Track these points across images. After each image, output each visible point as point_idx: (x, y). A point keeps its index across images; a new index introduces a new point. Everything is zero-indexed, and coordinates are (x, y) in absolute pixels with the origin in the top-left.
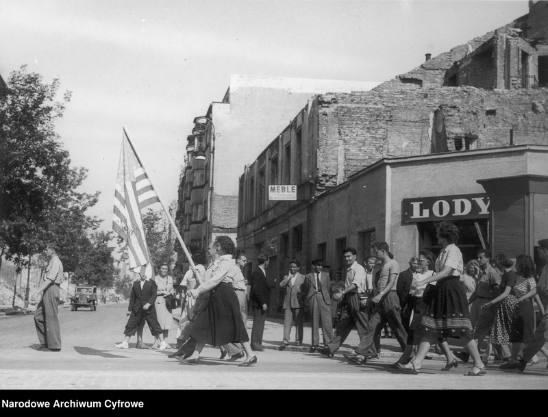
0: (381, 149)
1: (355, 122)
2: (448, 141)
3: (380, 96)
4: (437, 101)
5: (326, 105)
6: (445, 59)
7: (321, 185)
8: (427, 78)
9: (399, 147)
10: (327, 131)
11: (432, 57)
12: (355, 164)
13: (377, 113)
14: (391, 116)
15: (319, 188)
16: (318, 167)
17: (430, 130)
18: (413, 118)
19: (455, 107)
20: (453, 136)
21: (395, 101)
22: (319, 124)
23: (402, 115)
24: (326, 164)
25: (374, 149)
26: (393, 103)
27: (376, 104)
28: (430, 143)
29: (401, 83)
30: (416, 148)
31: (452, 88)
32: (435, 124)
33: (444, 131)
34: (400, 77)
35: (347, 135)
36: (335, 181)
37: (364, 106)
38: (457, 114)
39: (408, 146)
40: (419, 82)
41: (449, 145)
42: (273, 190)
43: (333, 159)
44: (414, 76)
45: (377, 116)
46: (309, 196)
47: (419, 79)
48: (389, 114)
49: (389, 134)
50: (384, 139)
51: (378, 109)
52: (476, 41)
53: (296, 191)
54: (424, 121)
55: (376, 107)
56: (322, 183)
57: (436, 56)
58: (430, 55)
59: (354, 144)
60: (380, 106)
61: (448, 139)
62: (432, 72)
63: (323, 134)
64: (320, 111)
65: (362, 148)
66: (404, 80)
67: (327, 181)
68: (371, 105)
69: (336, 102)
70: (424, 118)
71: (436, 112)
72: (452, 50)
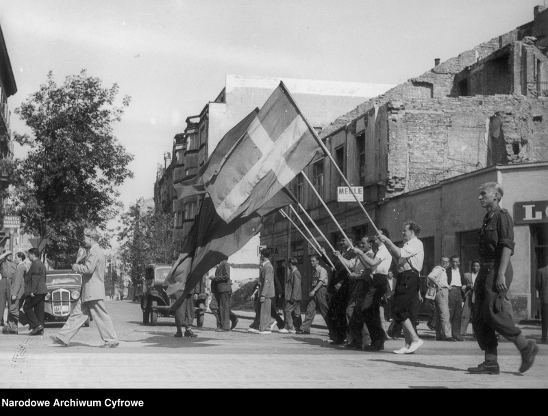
0: (442, 152)
1: (418, 128)
2: (507, 146)
3: (439, 103)
4: (491, 108)
5: (395, 111)
6: (454, 64)
7: (391, 187)
8: (438, 82)
9: (458, 150)
10: (397, 136)
11: (441, 62)
12: (419, 166)
13: (438, 119)
14: (451, 122)
15: (389, 189)
16: (389, 170)
17: (486, 135)
18: (471, 123)
19: (510, 114)
20: (511, 141)
21: (453, 107)
22: (388, 129)
23: (460, 121)
24: (396, 167)
25: (436, 152)
26: (451, 109)
27: (436, 110)
28: (487, 147)
29: (413, 87)
30: (474, 152)
31: (504, 96)
32: (491, 129)
33: (502, 136)
34: (412, 81)
35: (411, 140)
36: (403, 183)
37: (425, 112)
38: (513, 121)
39: (466, 150)
40: (430, 85)
41: (507, 149)
42: (341, 191)
43: (402, 162)
44: (425, 80)
45: (438, 121)
46: (376, 197)
47: (430, 82)
48: (449, 120)
49: (449, 139)
50: (444, 144)
51: (438, 115)
52: (482, 47)
53: (362, 192)
54: (481, 127)
55: (437, 113)
56: (392, 185)
57: (445, 61)
58: (439, 59)
59: (417, 148)
60: (440, 112)
61: (507, 143)
62: (442, 76)
63: (393, 139)
64: (390, 117)
65: (425, 152)
66: (416, 83)
67: (396, 183)
68: (431, 111)
69: (403, 109)
70: (480, 123)
71: (492, 119)
72: (460, 55)
